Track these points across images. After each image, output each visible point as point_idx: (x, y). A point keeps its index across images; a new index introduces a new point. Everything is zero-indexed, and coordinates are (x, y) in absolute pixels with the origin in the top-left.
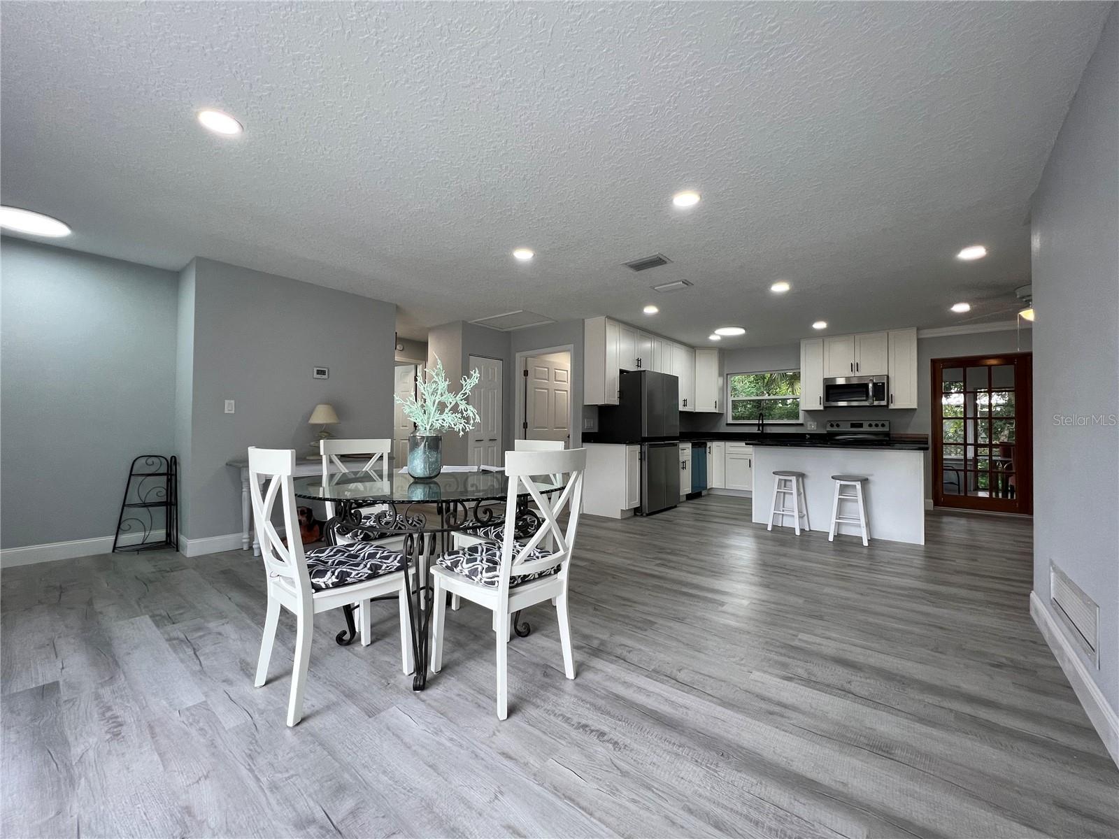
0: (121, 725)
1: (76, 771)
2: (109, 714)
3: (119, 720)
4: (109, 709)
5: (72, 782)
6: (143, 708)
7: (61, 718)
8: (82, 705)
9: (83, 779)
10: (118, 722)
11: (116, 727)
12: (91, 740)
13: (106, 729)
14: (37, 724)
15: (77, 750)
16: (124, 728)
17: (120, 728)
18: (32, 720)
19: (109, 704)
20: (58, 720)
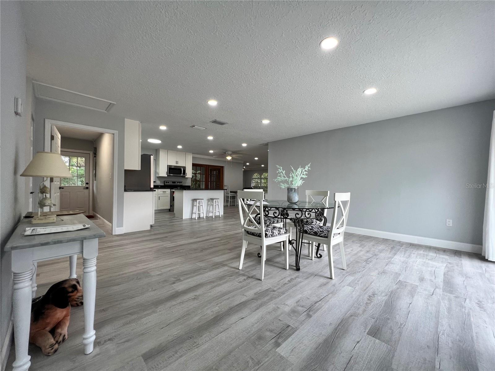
0: (370, 296)
1: (389, 294)
2: (369, 302)
3: (368, 298)
4: (367, 303)
5: (392, 292)
6: (360, 296)
7: (380, 312)
8: (371, 312)
9: (389, 291)
10: (369, 297)
11: (371, 296)
12: (380, 298)
13: (374, 298)
14: (388, 317)
15: (385, 298)
16: (370, 295)
17: (371, 295)
18: (388, 319)
19: (365, 305)
20: (382, 312)
